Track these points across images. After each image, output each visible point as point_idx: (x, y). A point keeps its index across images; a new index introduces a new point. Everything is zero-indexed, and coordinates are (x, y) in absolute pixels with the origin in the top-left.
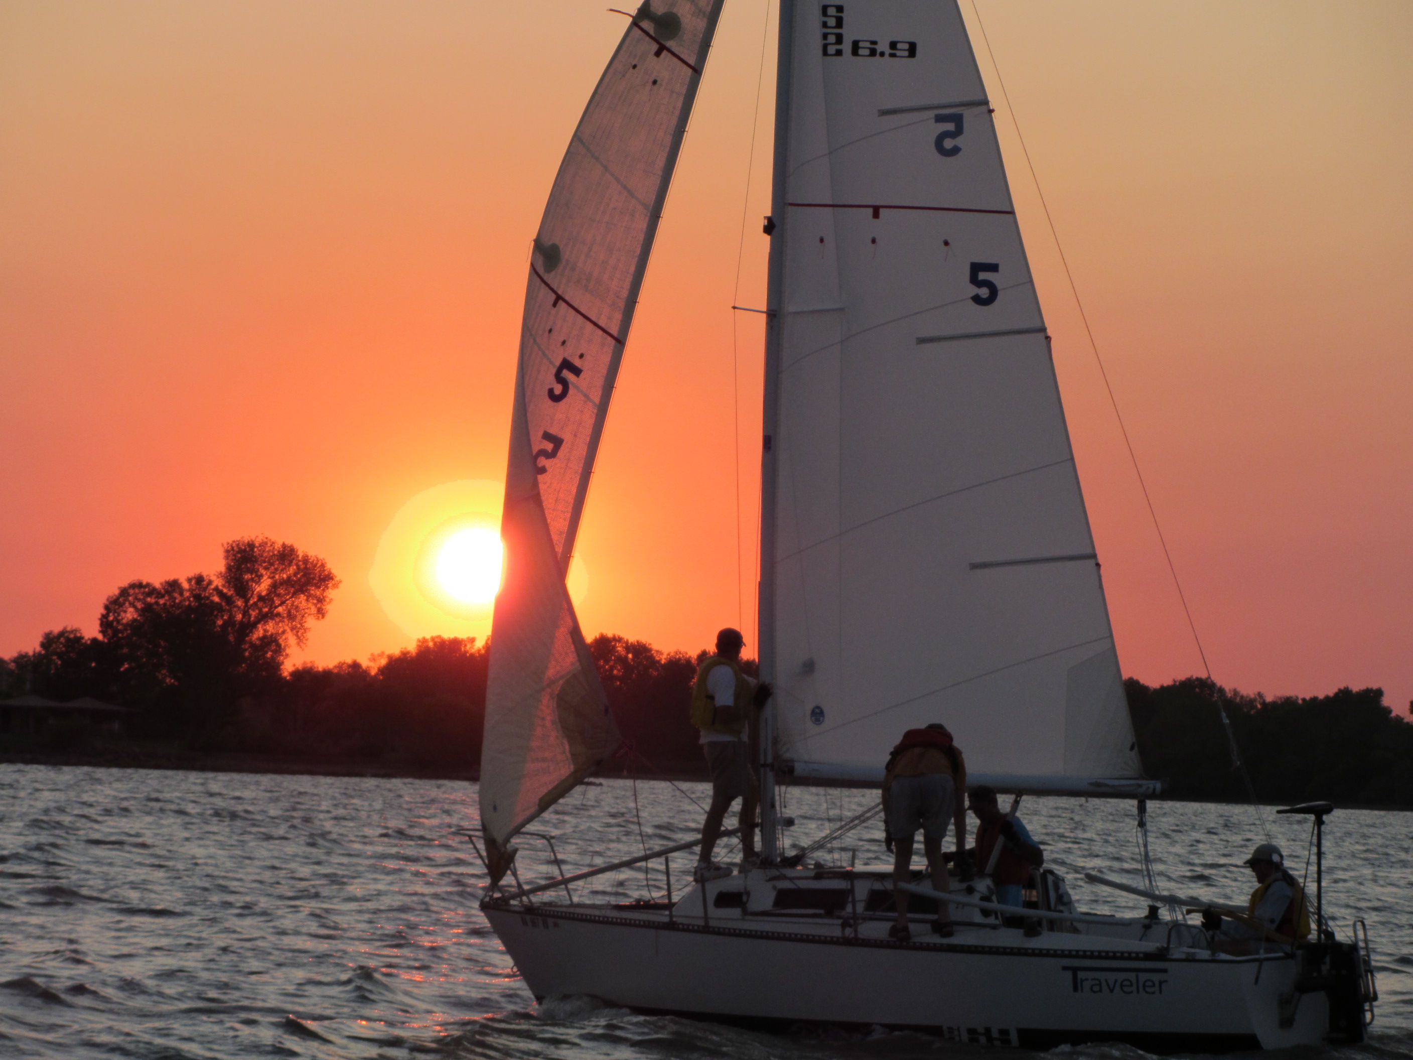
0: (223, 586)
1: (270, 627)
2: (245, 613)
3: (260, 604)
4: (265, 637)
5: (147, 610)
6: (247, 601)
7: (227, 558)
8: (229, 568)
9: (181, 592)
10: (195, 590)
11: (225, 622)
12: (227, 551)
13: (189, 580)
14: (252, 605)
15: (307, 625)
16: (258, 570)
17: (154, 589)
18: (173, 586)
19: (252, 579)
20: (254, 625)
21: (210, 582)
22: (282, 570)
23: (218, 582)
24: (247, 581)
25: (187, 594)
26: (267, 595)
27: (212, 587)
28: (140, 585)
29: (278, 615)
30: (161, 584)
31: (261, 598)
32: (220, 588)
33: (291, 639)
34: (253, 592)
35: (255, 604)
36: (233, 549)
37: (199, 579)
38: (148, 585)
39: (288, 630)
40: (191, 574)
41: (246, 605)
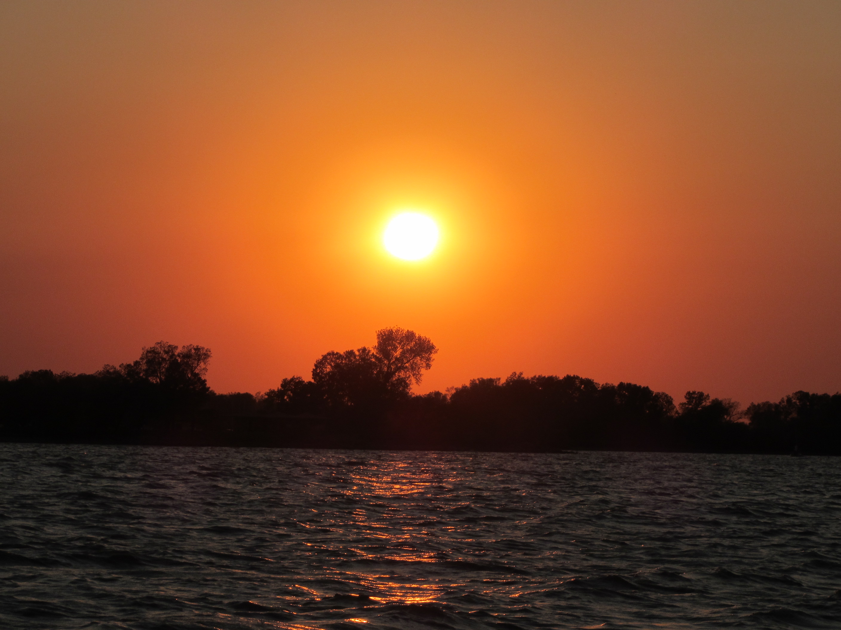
0: (377, 353)
1: (402, 374)
2: (389, 367)
3: (397, 362)
4: (398, 379)
5: (337, 366)
6: (389, 361)
7: (378, 338)
8: (380, 344)
9: (355, 356)
10: (362, 356)
11: (378, 372)
12: (378, 335)
13: (359, 350)
14: (392, 363)
15: (421, 373)
16: (395, 344)
17: (341, 355)
18: (350, 353)
19: (392, 349)
20: (394, 373)
21: (369, 351)
22: (408, 344)
23: (374, 351)
24: (390, 350)
25: (357, 358)
26: (400, 357)
27: (371, 353)
28: (332, 354)
29: (407, 367)
30: (344, 353)
31: (397, 359)
32: (375, 354)
33: (413, 380)
34: (393, 356)
35: (394, 362)
36: (381, 333)
37: (364, 350)
38: (337, 353)
39: (412, 376)
40: (360, 347)
41: (389, 363)
